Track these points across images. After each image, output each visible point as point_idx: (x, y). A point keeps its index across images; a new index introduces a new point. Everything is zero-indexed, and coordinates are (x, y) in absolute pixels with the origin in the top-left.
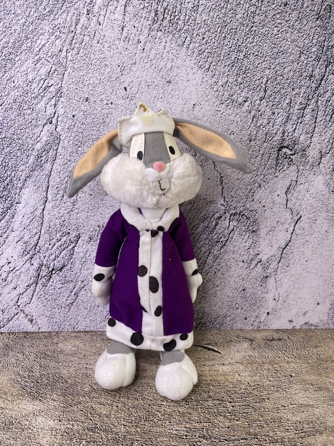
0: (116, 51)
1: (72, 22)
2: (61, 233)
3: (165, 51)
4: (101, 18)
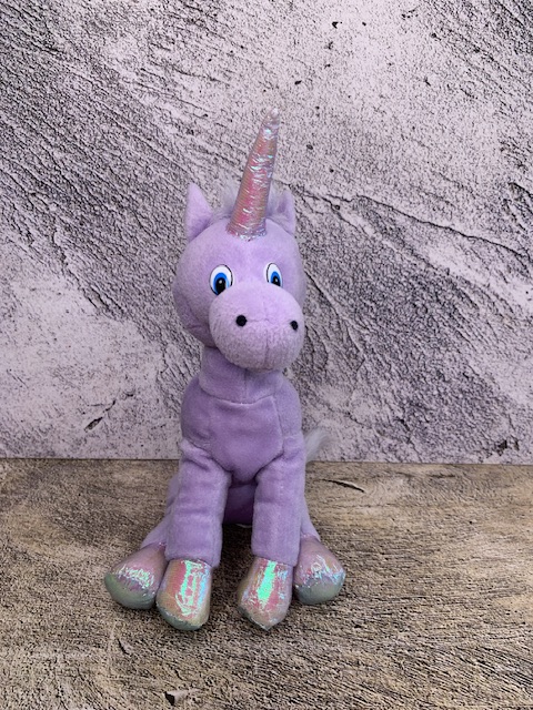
0: (243, 93)
1: (203, 158)
2: (503, 213)
3: (245, 10)
4: (198, 112)
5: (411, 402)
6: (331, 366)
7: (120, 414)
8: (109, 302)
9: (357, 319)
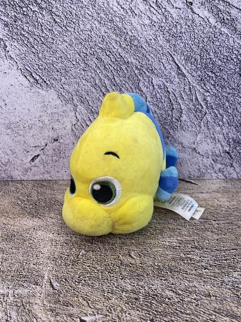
5: (234, 141)
6: (184, 118)
7: (51, 152)
8: (38, 78)
9: (203, 85)
